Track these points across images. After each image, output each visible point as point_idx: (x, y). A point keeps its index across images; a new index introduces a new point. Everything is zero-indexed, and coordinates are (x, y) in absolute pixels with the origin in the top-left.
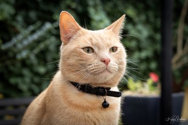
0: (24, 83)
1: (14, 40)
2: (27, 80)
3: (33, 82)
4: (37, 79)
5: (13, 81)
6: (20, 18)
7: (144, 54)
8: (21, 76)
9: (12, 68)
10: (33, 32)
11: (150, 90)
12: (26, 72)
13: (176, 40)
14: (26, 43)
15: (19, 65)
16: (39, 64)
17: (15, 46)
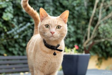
0: (16, 50)
1: (13, 30)
2: (17, 49)
3: (19, 50)
4: (21, 49)
5: (10, 49)
6: (15, 20)
7: (72, 39)
8: (14, 47)
9: (10, 43)
10: (21, 27)
11: (75, 52)
12: (17, 45)
13: (87, 34)
14: (18, 31)
15: (13, 42)
16: (23, 42)
17: (13, 33)
